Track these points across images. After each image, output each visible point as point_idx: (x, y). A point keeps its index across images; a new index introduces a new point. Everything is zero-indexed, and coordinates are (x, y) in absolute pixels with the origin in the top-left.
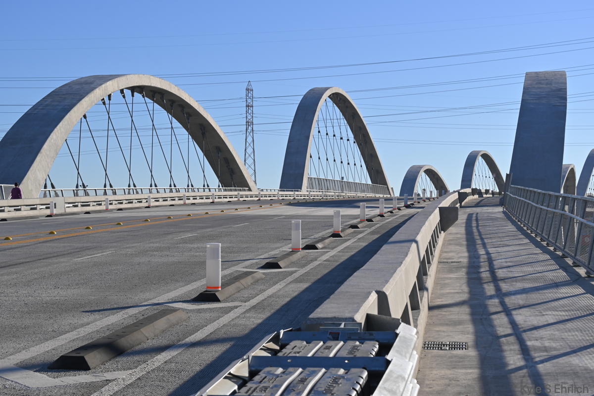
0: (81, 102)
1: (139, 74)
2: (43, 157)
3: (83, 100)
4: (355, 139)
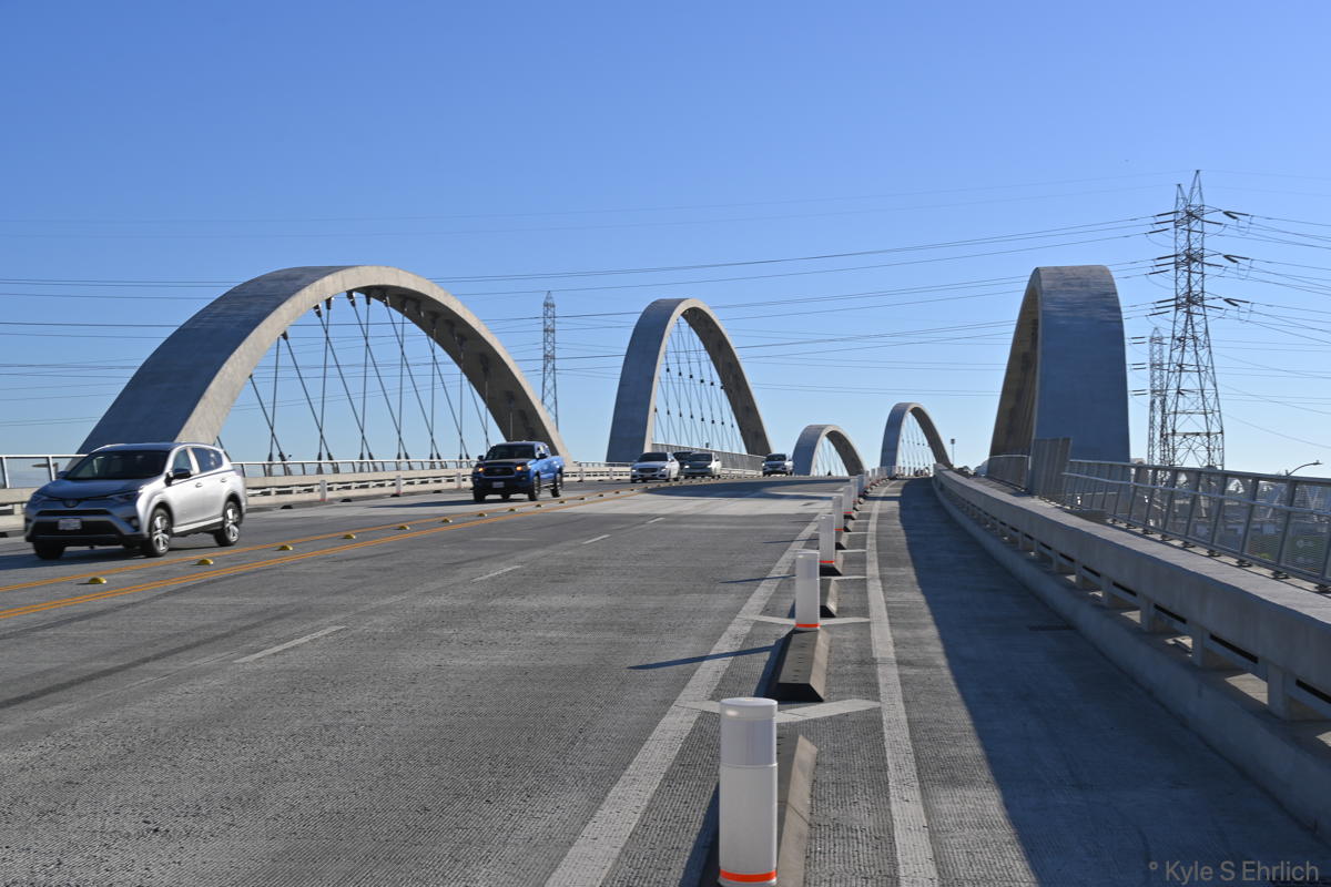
0: (278, 309)
1: (379, 266)
2: (209, 407)
3: (282, 307)
4: (723, 382)
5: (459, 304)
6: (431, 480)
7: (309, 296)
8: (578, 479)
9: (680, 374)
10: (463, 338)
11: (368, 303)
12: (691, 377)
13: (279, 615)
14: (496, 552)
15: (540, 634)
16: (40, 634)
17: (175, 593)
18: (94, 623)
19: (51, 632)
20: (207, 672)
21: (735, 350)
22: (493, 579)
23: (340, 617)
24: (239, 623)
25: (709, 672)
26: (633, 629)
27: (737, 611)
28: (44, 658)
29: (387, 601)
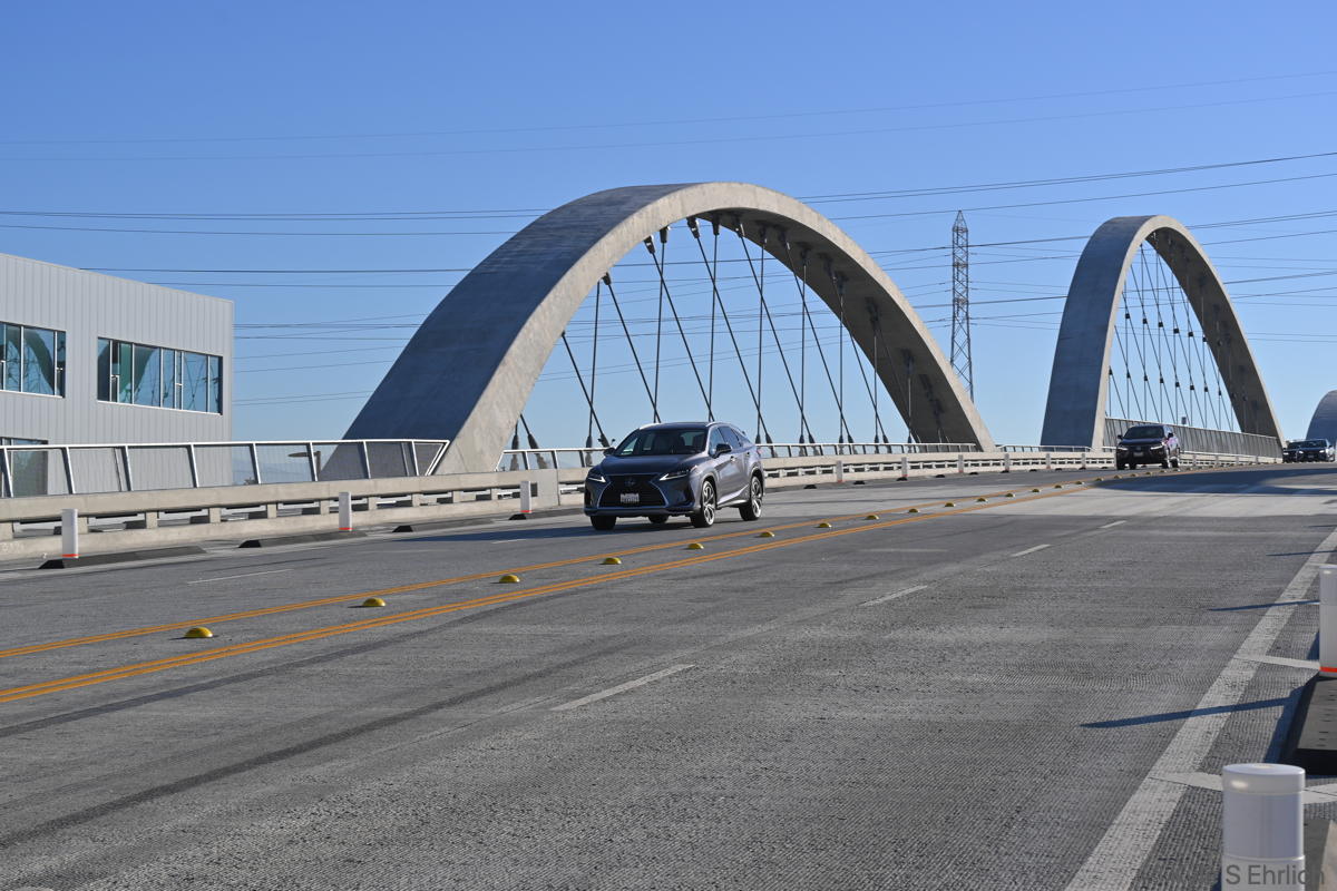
0: (598, 244)
1: (730, 182)
2: (510, 374)
3: (603, 241)
4: (1205, 331)
5: (838, 231)
6: (801, 471)
7: (639, 225)
8: (1002, 468)
9: (1145, 321)
10: (843, 277)
11: (716, 232)
12: (1161, 325)
13: (608, 649)
14: (893, 568)
15: (957, 678)
16: (305, 670)
17: (473, 618)
18: (373, 656)
19: (319, 668)
20: (517, 722)
21: (1224, 288)
22: (890, 604)
23: (687, 653)
24: (557, 659)
25: (1195, 734)
26: (1088, 673)
27: (1234, 649)
28: (311, 701)
29: (750, 632)
